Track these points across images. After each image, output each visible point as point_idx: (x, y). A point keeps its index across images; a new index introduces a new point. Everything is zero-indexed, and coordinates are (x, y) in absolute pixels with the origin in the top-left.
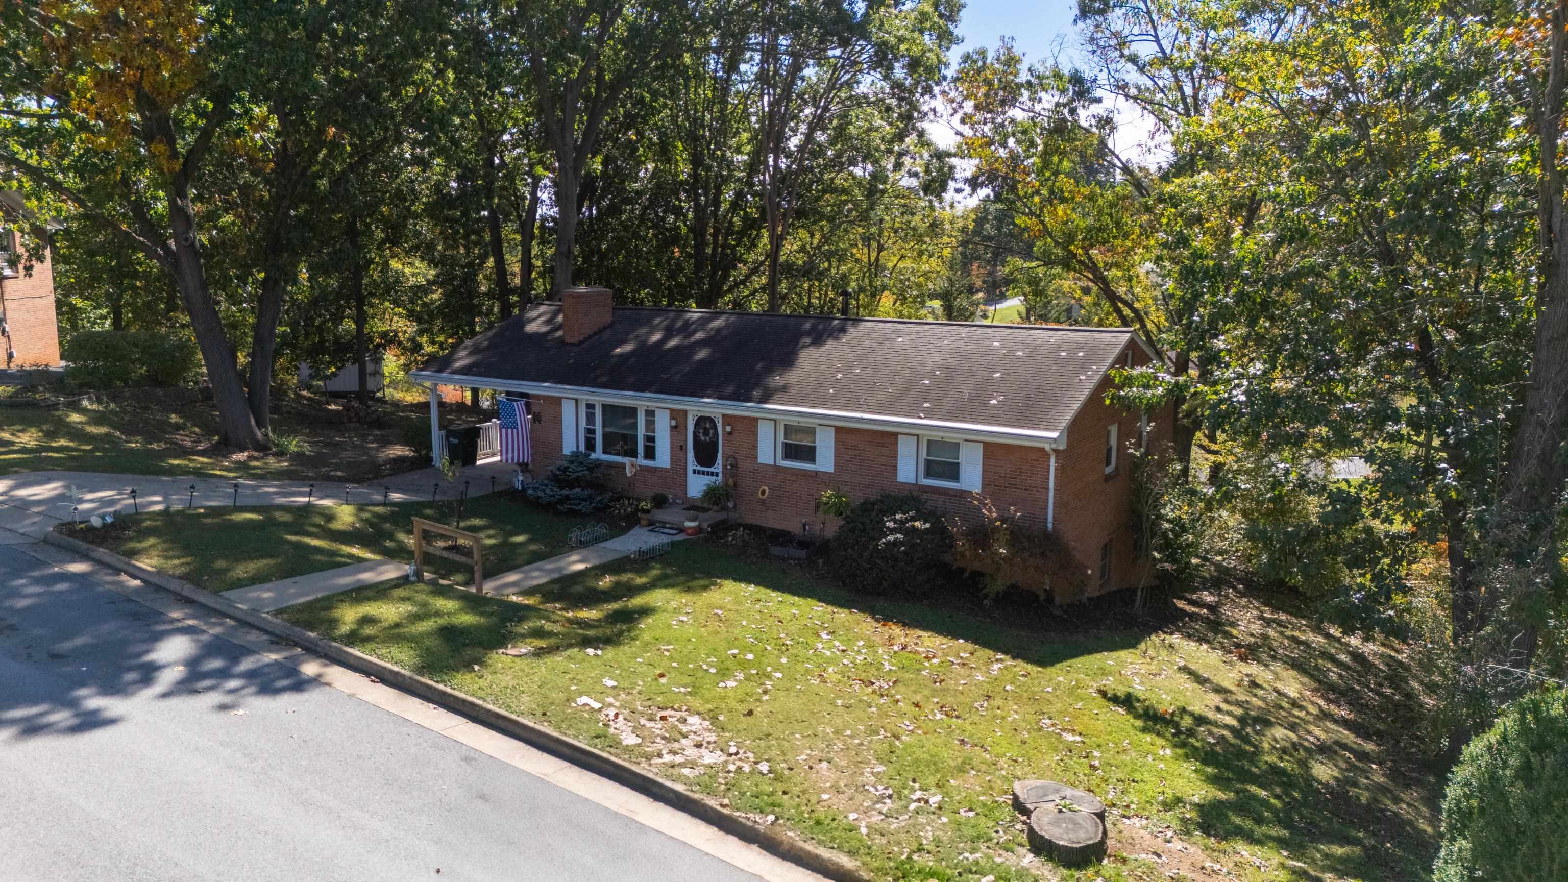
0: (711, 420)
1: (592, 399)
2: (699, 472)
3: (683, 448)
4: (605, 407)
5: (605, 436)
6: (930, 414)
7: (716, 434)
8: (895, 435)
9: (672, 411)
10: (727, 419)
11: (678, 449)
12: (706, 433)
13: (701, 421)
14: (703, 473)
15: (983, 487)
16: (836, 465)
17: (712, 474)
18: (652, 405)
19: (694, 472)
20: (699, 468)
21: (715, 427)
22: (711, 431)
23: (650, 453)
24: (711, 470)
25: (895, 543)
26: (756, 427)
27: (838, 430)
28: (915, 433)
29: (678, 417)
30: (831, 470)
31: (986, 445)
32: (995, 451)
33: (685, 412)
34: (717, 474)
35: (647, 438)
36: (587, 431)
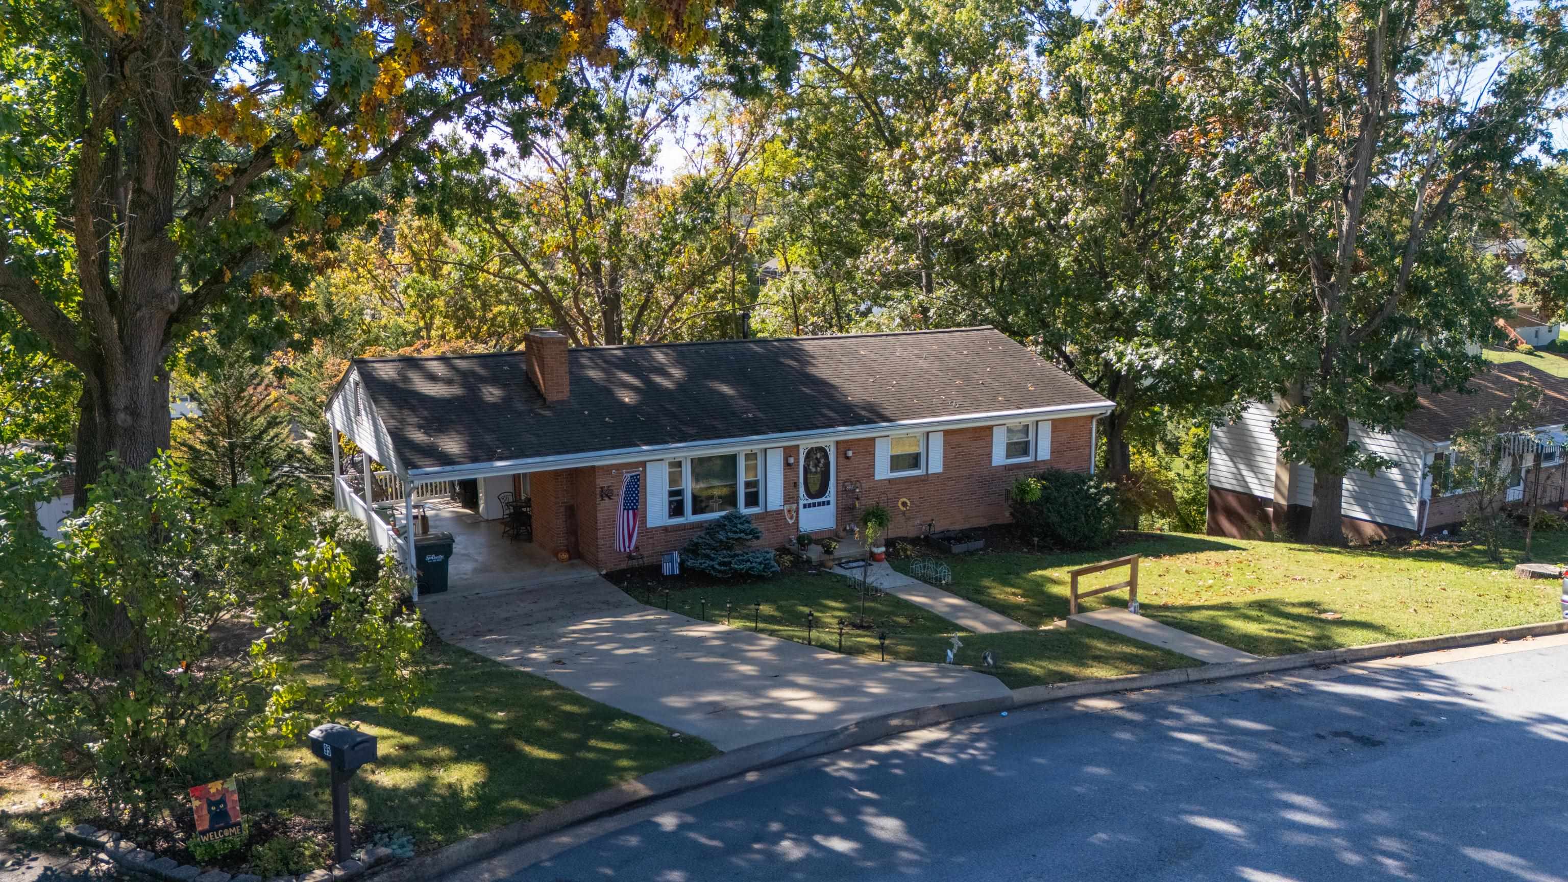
0: (822, 450)
1: (679, 455)
2: (810, 506)
3: (796, 485)
4: (694, 461)
5: (695, 492)
6: (1012, 405)
7: (827, 464)
8: (990, 428)
9: (785, 448)
10: (842, 446)
11: (790, 487)
12: (817, 463)
13: (810, 454)
14: (814, 505)
15: (1052, 453)
16: (945, 464)
17: (824, 504)
18: (756, 448)
19: (805, 506)
20: (811, 501)
21: (826, 456)
22: (822, 461)
23: (753, 498)
24: (823, 499)
26: (873, 446)
27: (946, 432)
28: (1006, 423)
29: (790, 452)
30: (940, 470)
31: (1053, 421)
32: (1058, 425)
33: (798, 446)
34: (828, 503)
35: (748, 484)
36: (672, 494)
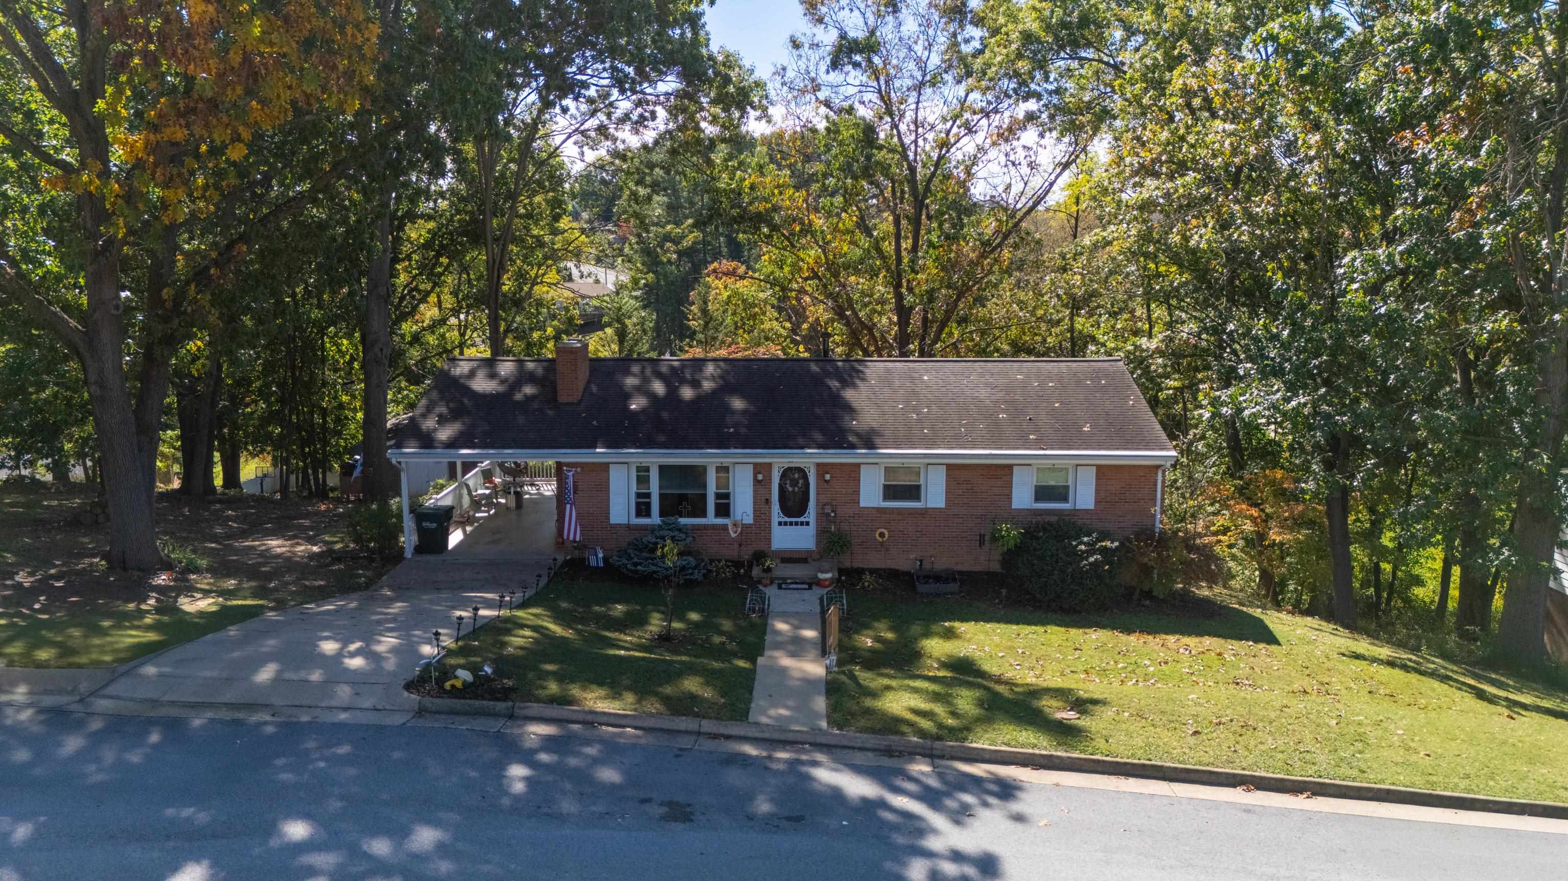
0: (800, 470)
1: (645, 461)
2: (786, 524)
3: (768, 501)
4: (663, 469)
5: (662, 497)
6: (1038, 444)
7: (807, 485)
8: (1010, 467)
9: (756, 465)
10: (822, 468)
11: (761, 504)
12: (794, 483)
13: (787, 473)
14: (791, 524)
15: (1097, 504)
16: (948, 500)
17: (802, 524)
18: (726, 461)
19: (780, 524)
20: (786, 519)
21: (805, 477)
22: (801, 482)
23: (723, 510)
24: (802, 519)
25: (1095, 564)
26: (858, 472)
27: (950, 467)
28: (1026, 463)
29: (762, 470)
30: (942, 505)
31: (1099, 468)
32: (1104, 472)
33: (770, 464)
34: (808, 524)
35: (718, 496)
36: (639, 495)
